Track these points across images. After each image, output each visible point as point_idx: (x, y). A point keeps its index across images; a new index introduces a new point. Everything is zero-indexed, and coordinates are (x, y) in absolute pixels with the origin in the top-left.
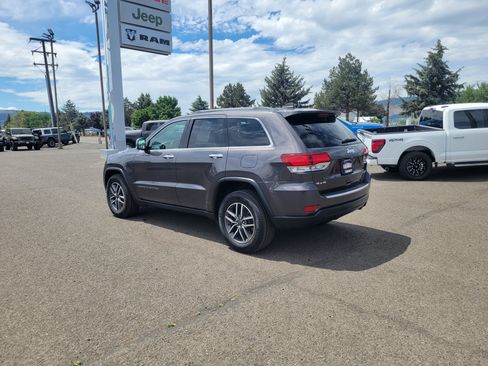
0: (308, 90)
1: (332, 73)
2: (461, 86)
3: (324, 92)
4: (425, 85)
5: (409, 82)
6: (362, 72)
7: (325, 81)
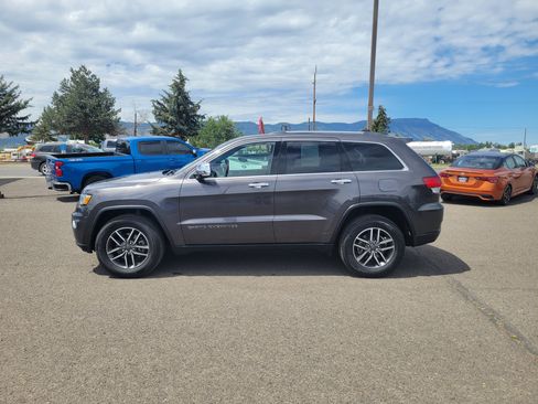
0: (26, 103)
1: (64, 86)
2: (203, 117)
3: (53, 107)
4: (173, 112)
5: (156, 108)
6: (101, 90)
7: (56, 95)
